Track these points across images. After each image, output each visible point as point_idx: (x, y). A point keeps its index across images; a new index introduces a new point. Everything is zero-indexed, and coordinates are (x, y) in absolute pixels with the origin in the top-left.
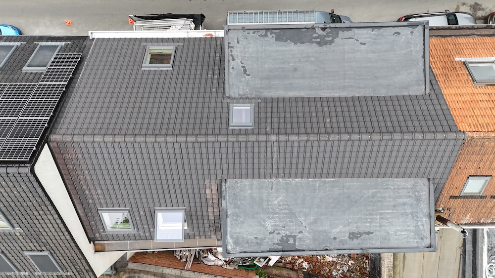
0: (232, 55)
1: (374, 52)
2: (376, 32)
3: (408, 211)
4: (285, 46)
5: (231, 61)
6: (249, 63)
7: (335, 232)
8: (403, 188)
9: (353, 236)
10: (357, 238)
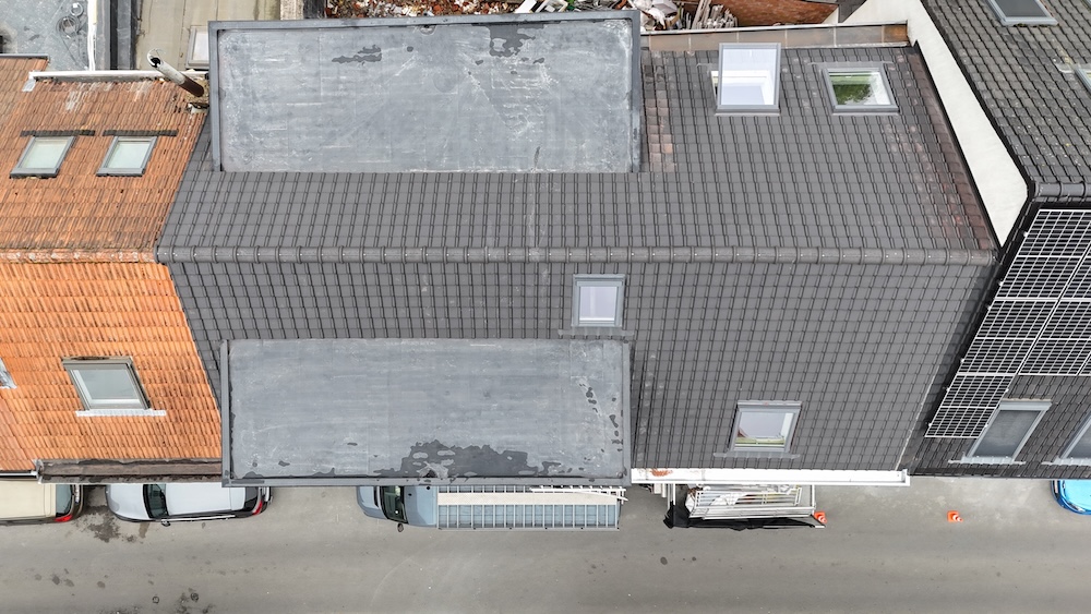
0: (616, 426)
1: (330, 427)
2: (327, 468)
3: (262, 105)
4: (508, 443)
5: (618, 415)
6: (580, 410)
7: (410, 63)
8: (272, 151)
9: (372, 55)
10: (365, 50)
